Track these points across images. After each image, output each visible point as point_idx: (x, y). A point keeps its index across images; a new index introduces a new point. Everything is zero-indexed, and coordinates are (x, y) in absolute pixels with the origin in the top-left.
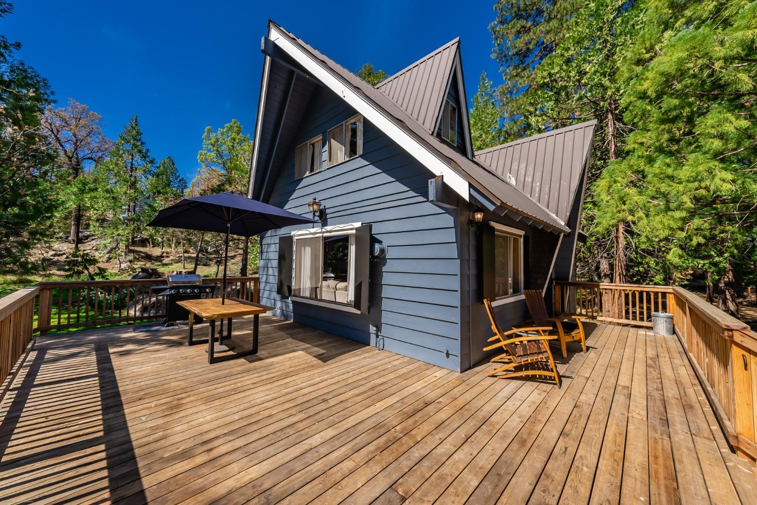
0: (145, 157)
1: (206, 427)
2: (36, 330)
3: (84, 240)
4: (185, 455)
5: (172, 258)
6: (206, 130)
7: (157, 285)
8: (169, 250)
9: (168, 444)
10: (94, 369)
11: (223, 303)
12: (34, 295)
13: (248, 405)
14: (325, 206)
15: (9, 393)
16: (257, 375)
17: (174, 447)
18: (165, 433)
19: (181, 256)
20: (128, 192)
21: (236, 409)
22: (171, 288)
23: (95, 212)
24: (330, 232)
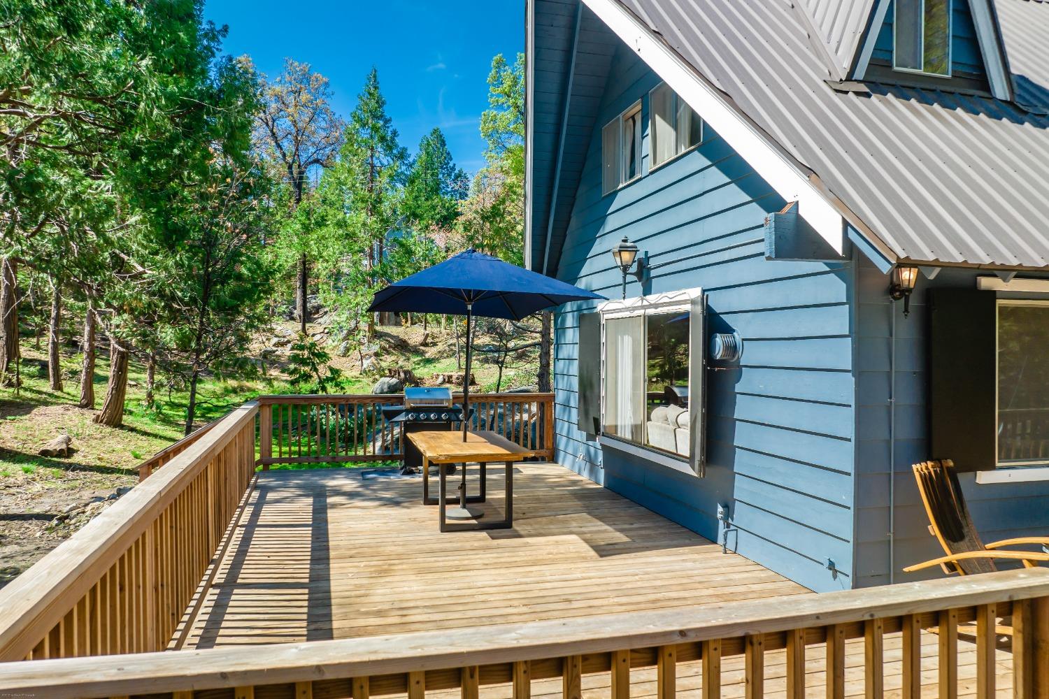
0: (390, 148)
1: (409, 596)
2: (258, 463)
3: (315, 314)
4: (379, 613)
5: (440, 347)
6: (493, 64)
7: (392, 405)
8: (436, 330)
9: (366, 601)
10: (308, 518)
11: (465, 440)
12: (254, 414)
13: (466, 585)
14: (646, 252)
15: (238, 528)
16: (495, 555)
17: (372, 605)
18: (367, 592)
19: (454, 345)
20: (369, 221)
21: (448, 587)
22: (408, 411)
23: (325, 264)
24: (656, 306)
